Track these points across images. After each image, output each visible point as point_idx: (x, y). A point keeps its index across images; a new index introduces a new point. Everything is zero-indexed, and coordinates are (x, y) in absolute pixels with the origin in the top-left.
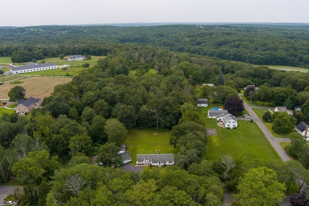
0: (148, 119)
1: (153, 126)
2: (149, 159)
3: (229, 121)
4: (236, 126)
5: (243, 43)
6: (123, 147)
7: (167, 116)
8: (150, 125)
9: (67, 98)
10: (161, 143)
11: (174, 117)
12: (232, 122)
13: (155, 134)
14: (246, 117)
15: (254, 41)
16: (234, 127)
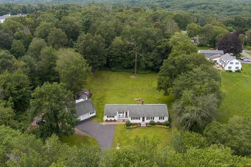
0: (123, 57)
1: (129, 66)
2: (125, 113)
3: (231, 62)
4: (240, 68)
5: (209, 5)
6: (86, 94)
7: (149, 53)
8: (126, 66)
9: (14, 30)
10: (143, 89)
11: (158, 54)
12: (234, 63)
13: (133, 77)
14: (245, 60)
15: (219, 4)
16: (237, 70)
